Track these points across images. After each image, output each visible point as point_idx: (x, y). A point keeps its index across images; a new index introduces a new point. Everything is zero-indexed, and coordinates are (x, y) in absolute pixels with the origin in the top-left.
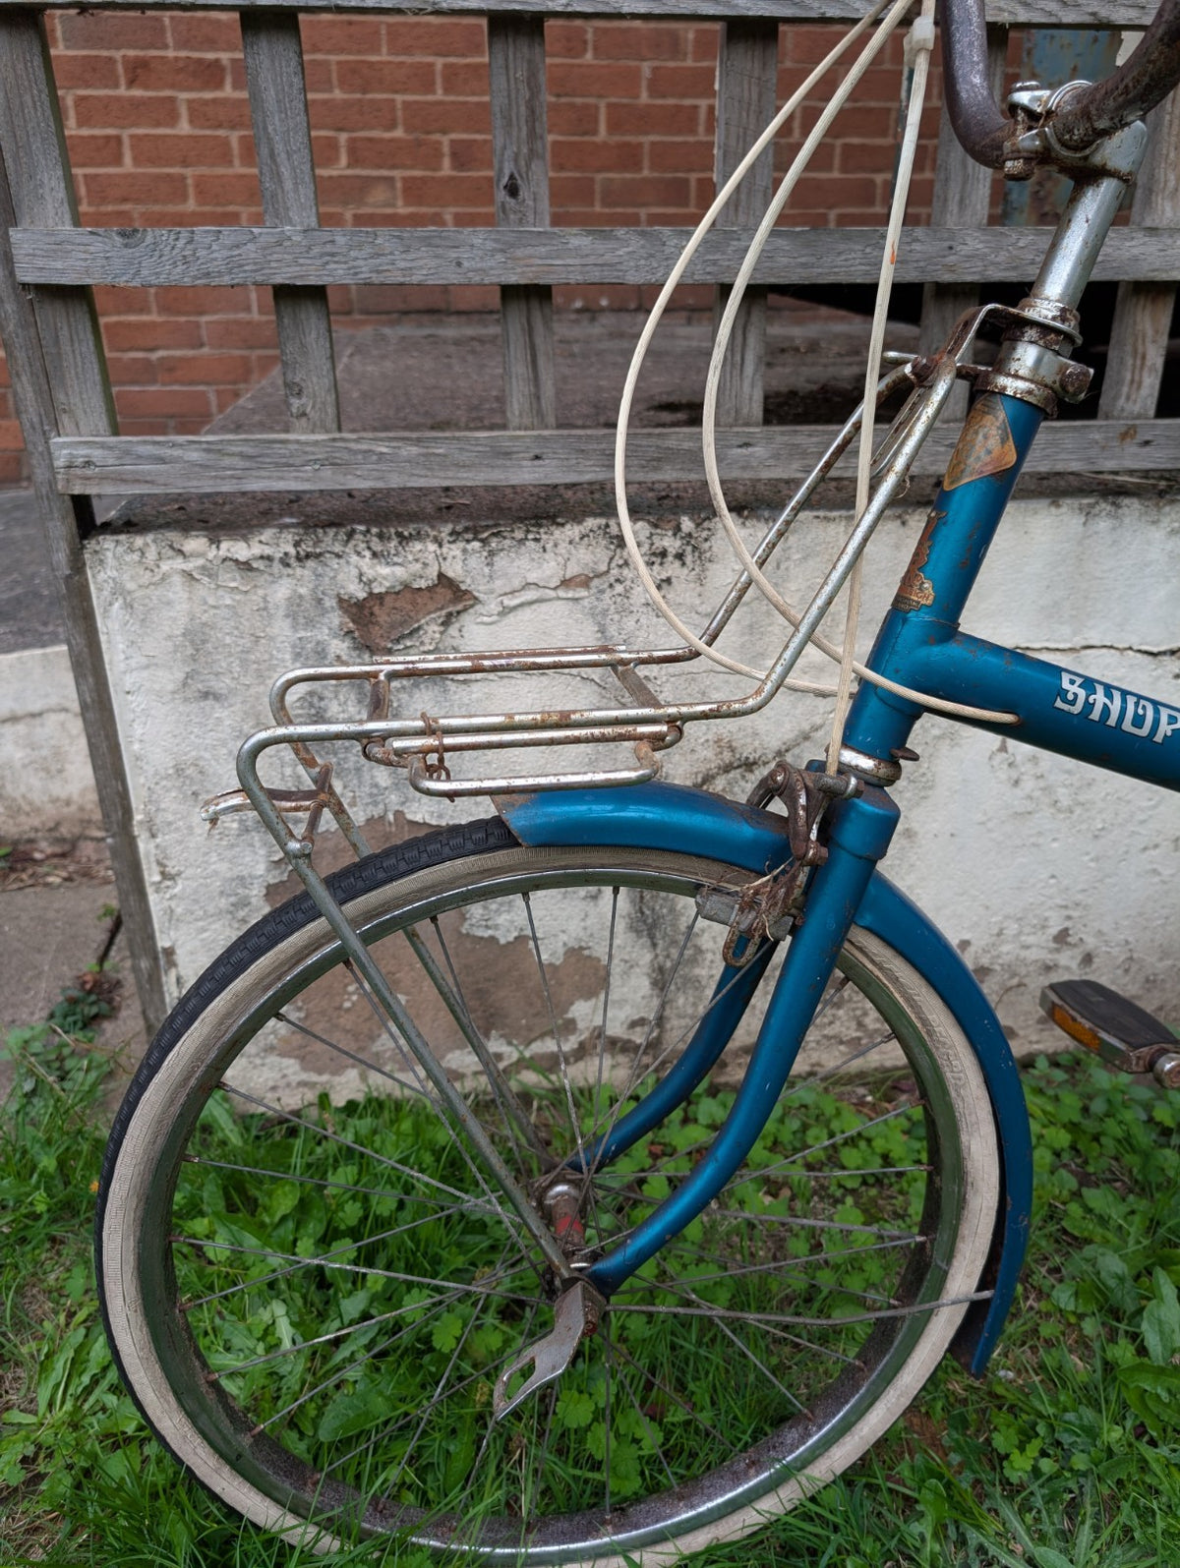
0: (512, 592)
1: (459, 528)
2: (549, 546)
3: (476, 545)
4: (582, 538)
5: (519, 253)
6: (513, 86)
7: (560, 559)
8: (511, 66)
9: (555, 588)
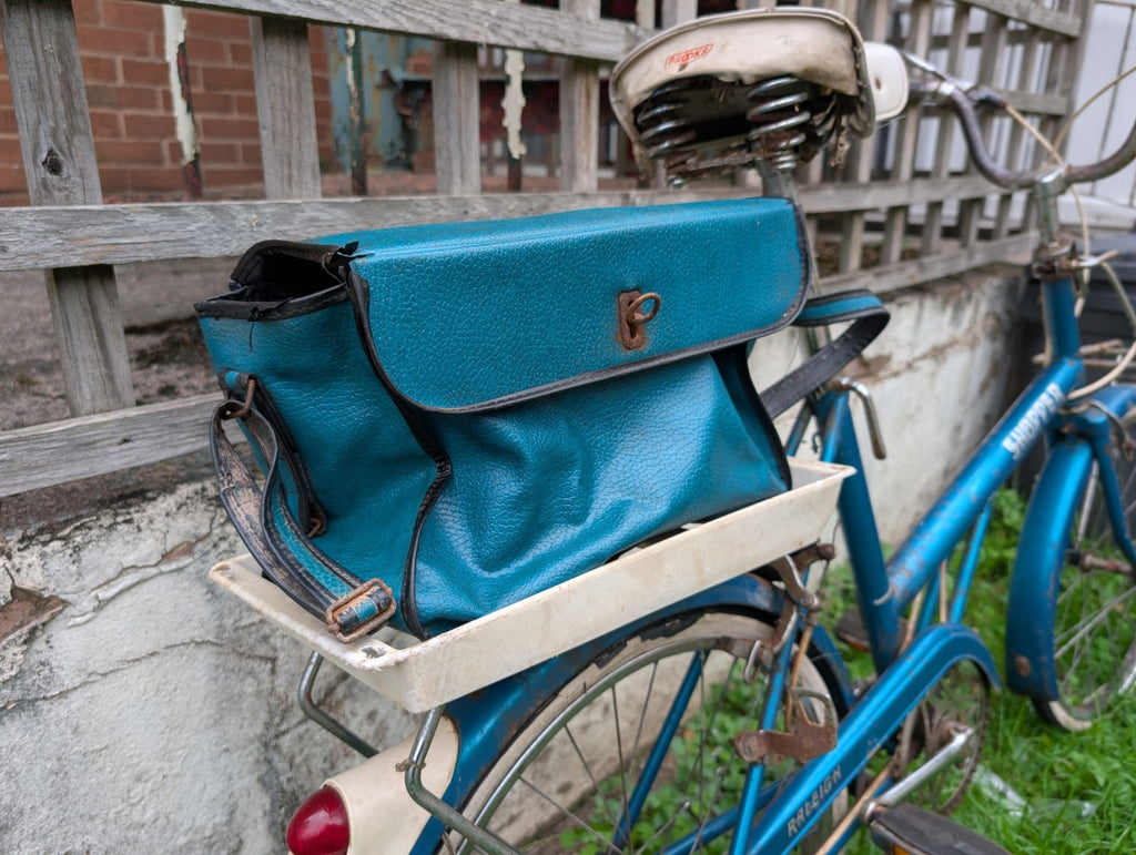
0: (107, 583)
1: (31, 532)
2: (143, 525)
3: (57, 544)
4: (179, 508)
5: (78, 233)
6: (41, 59)
7: (158, 534)
8: (37, 37)
9: (156, 565)
